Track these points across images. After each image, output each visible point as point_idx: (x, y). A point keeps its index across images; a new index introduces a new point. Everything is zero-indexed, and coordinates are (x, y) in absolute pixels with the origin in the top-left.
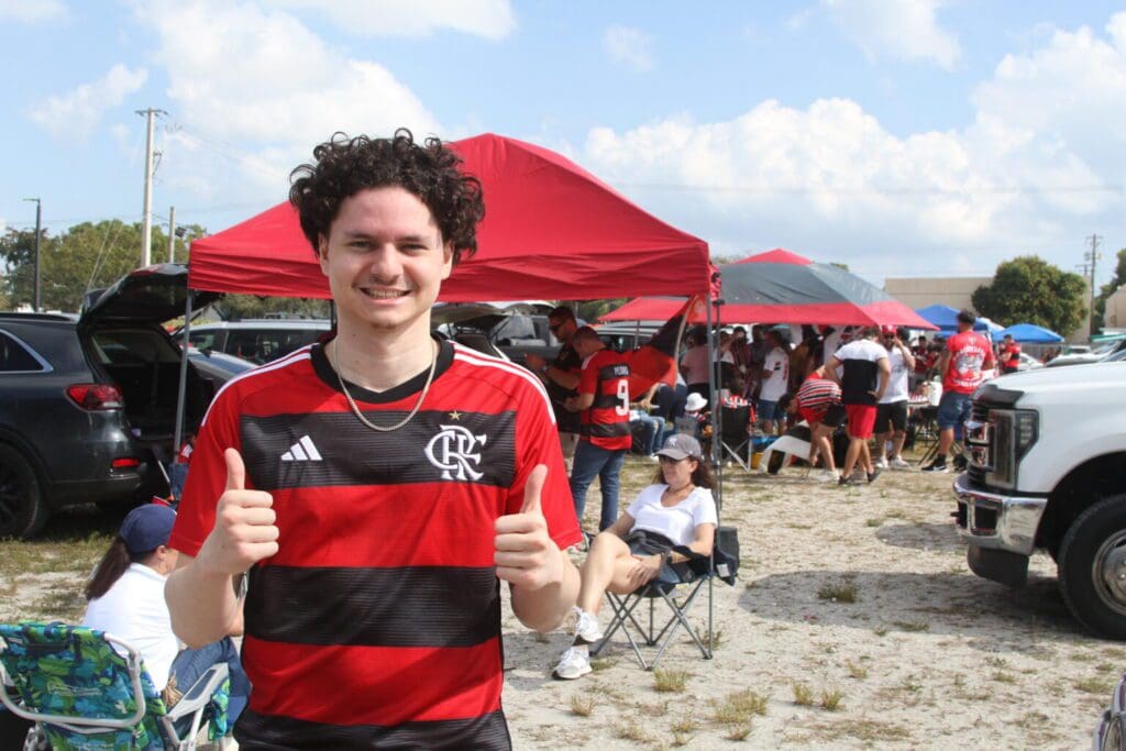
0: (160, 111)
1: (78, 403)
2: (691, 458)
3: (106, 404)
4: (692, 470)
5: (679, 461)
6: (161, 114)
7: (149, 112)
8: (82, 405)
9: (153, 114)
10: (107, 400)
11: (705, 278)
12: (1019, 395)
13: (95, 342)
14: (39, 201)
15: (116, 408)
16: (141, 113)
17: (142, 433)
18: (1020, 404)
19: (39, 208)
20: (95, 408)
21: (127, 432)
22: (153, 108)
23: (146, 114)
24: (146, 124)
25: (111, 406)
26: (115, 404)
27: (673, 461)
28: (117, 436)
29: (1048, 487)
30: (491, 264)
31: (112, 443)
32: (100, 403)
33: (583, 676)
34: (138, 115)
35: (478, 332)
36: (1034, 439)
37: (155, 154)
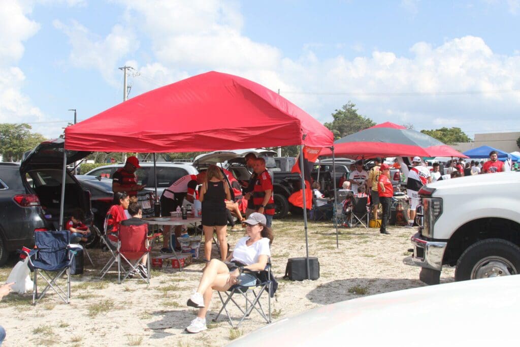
0: (129, 67)
1: (18, 203)
2: (260, 224)
3: (31, 204)
4: (261, 230)
5: (254, 225)
6: (130, 69)
7: (125, 68)
8: (20, 204)
9: (126, 69)
10: (32, 201)
11: (299, 138)
12: (434, 190)
13: (39, 175)
14: (75, 110)
15: (35, 206)
16: (121, 69)
17: (52, 216)
18: (435, 195)
19: (75, 114)
20: (27, 206)
21: (42, 216)
22: (127, 66)
23: (123, 69)
24: (124, 74)
25: (34, 204)
26: (36, 204)
27: (251, 226)
28: (38, 218)
29: (448, 237)
30: (202, 134)
31: (35, 221)
32: (29, 203)
33: (200, 331)
34: (120, 70)
35: (242, 165)
36: (441, 213)
37: (128, 87)
